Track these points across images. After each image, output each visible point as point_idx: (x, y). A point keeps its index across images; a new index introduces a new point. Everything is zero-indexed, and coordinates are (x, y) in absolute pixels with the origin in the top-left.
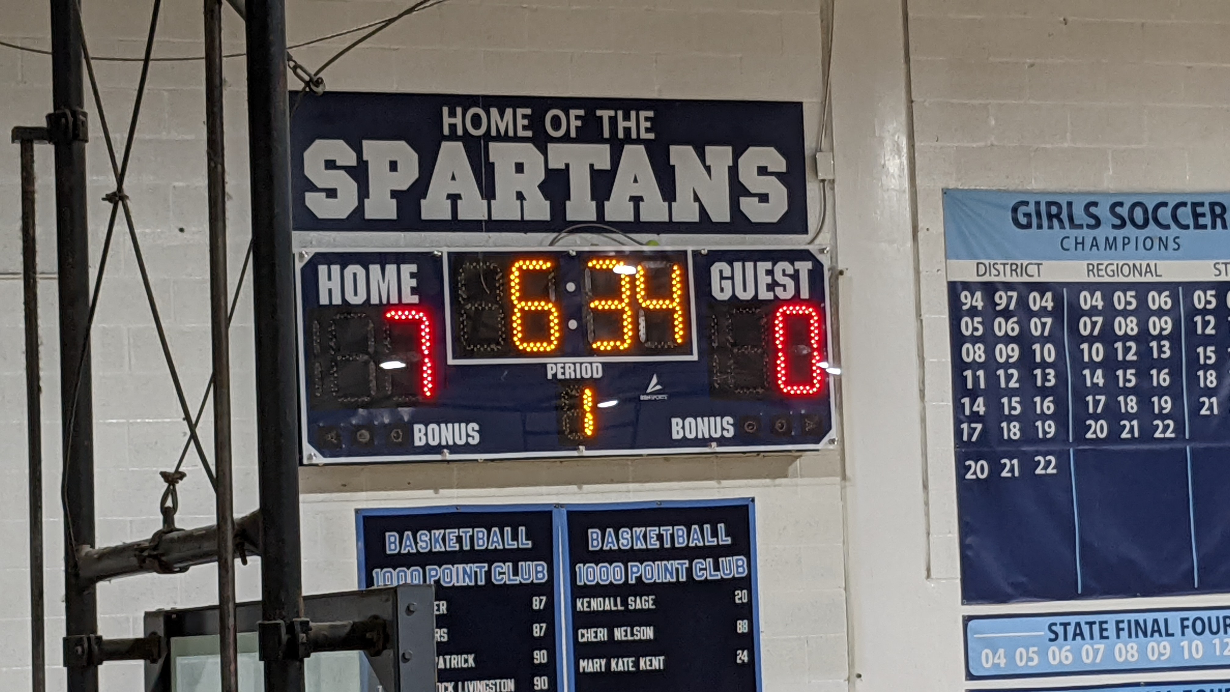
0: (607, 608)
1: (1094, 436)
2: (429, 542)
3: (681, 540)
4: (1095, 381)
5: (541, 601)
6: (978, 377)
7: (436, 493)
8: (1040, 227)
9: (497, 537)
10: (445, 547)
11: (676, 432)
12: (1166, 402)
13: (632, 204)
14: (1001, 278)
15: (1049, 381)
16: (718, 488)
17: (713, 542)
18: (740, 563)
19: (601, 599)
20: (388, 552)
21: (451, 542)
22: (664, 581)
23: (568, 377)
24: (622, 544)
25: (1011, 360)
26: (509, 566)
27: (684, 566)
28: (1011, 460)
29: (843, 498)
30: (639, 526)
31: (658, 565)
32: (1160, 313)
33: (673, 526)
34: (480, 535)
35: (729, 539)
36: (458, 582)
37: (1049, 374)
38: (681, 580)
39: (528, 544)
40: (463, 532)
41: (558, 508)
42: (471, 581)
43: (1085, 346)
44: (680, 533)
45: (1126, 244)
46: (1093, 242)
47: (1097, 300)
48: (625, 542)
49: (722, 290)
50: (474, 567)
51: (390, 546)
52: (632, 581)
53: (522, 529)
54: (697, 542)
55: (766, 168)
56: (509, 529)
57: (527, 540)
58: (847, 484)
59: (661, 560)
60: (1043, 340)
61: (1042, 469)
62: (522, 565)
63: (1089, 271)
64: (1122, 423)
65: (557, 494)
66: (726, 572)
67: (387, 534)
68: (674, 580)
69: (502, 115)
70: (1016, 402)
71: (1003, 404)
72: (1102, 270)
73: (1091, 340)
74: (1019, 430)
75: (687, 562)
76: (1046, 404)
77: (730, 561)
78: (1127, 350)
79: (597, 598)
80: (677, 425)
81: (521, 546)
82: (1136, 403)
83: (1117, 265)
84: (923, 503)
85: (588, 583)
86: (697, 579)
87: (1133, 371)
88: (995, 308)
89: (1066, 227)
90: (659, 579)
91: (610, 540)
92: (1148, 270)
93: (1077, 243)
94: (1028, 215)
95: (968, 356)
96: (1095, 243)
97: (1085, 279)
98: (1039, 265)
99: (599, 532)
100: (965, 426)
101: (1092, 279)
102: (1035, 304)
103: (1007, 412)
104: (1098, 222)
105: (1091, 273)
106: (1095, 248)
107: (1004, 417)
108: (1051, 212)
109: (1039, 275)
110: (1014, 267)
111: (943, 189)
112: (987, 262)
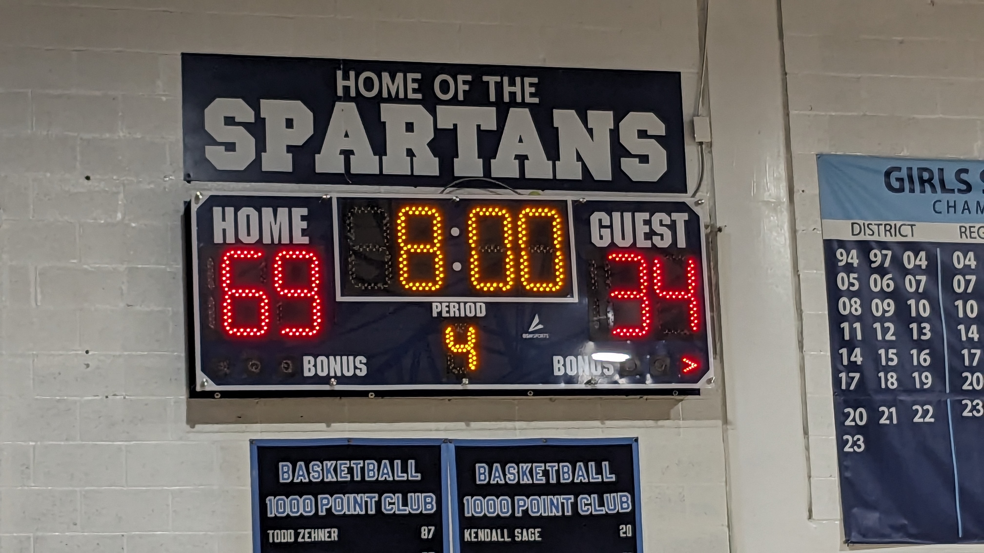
0: (494, 539)
1: (970, 388)
2: (321, 472)
3: (566, 476)
4: (970, 335)
5: (429, 531)
6: (856, 328)
7: (328, 426)
8: (912, 191)
9: (387, 469)
10: (337, 478)
11: (557, 369)
13: (517, 161)
14: (875, 238)
15: (925, 334)
16: (603, 428)
17: (598, 478)
18: (624, 499)
19: (489, 531)
20: (281, 481)
21: (343, 473)
22: (550, 514)
23: (452, 315)
24: (509, 478)
25: (887, 315)
26: (398, 497)
27: (569, 501)
28: (889, 408)
30: (525, 463)
31: (544, 499)
33: (559, 462)
34: (371, 467)
35: (613, 476)
36: (349, 510)
37: (925, 328)
38: (566, 514)
40: (354, 464)
41: (447, 442)
42: (362, 511)
43: (959, 303)
44: (566, 469)
46: (965, 204)
47: (969, 260)
48: (512, 477)
49: (601, 238)
50: (365, 497)
51: (283, 476)
52: (519, 514)
53: (411, 463)
54: (582, 478)
55: (646, 131)
56: (399, 462)
57: (416, 472)
58: (728, 427)
59: (547, 495)
60: (919, 296)
61: (920, 417)
62: (411, 496)
63: (961, 233)
65: (446, 430)
66: (611, 508)
67: (281, 464)
68: (560, 514)
69: (393, 79)
70: (892, 353)
71: (881, 354)
72: (974, 232)
73: (965, 297)
74: (896, 380)
75: (572, 497)
76: (922, 357)
77: (614, 497)
79: (485, 528)
80: (559, 362)
81: (410, 478)
84: (804, 448)
85: (476, 515)
86: (582, 513)
88: (870, 266)
89: (937, 190)
90: (545, 512)
91: (497, 475)
93: (949, 207)
94: (901, 180)
95: (845, 309)
96: (966, 207)
97: (959, 240)
98: (912, 226)
99: (487, 467)
100: (843, 375)
101: (965, 240)
102: (909, 263)
103: (884, 363)
104: (969, 188)
105: (963, 235)
106: (967, 211)
107: (881, 369)
108: (922, 177)
109: (912, 236)
110: (888, 228)
111: (817, 155)
112: (861, 222)
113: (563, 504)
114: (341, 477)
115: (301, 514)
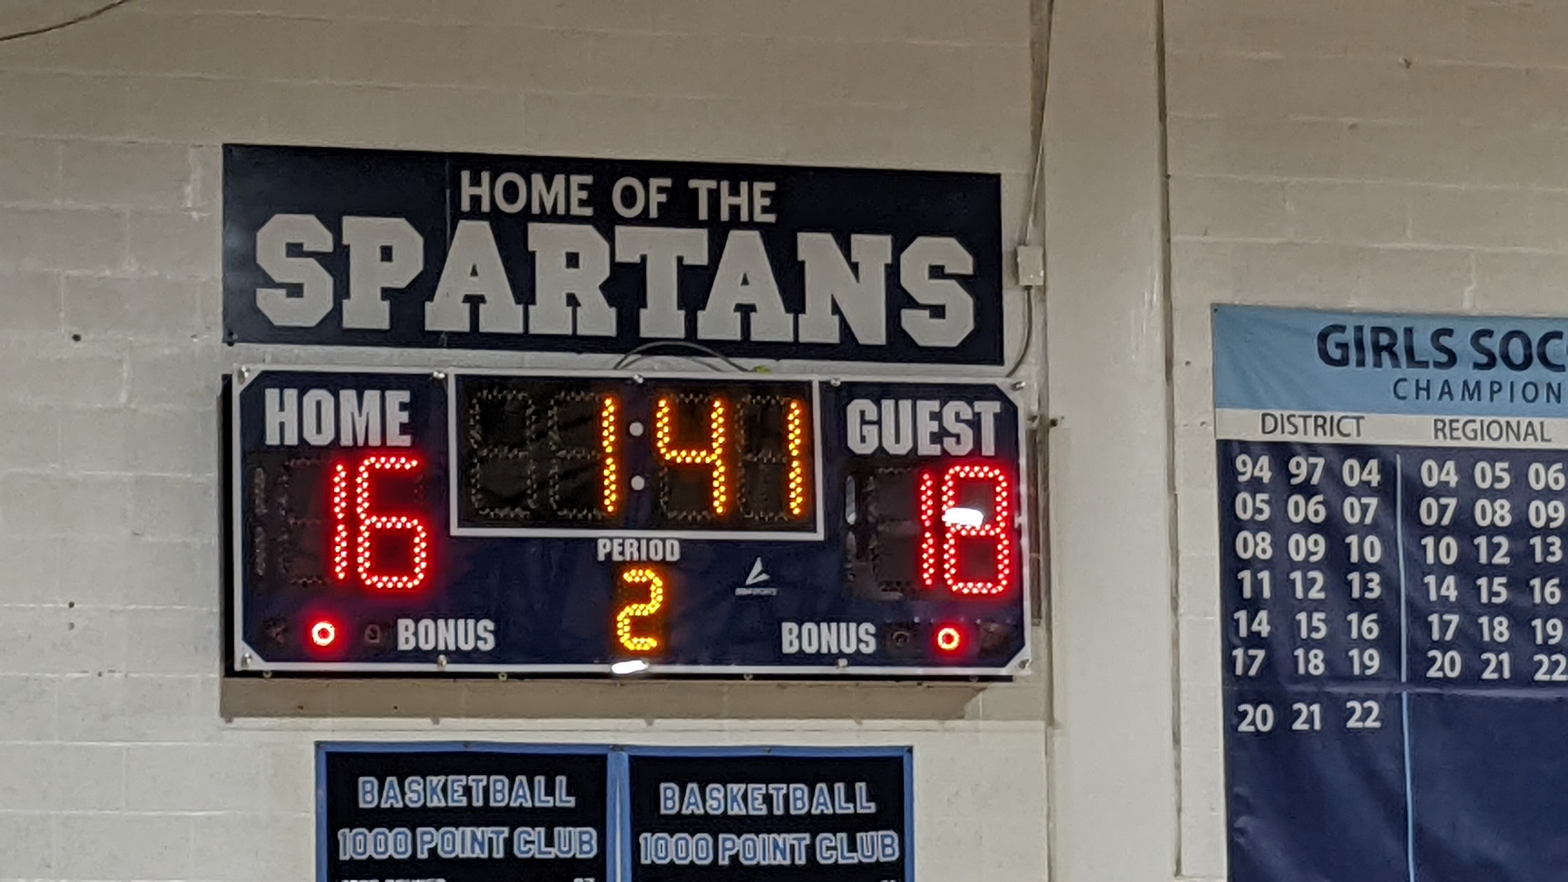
1: (1440, 674)
2: (422, 793)
3: (799, 804)
4: (1444, 592)
6: (1262, 580)
7: (435, 722)
8: (1361, 363)
9: (524, 791)
10: (446, 801)
11: (788, 644)
12: (1554, 627)
13: (738, 314)
14: (1300, 438)
15: (1372, 590)
16: (859, 731)
17: (848, 808)
18: (888, 841)
20: (362, 805)
21: (456, 795)
22: (773, 863)
23: (628, 558)
24: (711, 806)
25: (1314, 559)
27: (803, 843)
28: (1309, 705)
29: (1049, 752)
31: (764, 840)
32: (1548, 495)
33: (788, 782)
34: (499, 786)
35: (873, 805)
36: (463, 852)
37: (1371, 580)
38: (797, 862)
39: (569, 802)
40: (473, 780)
41: (615, 751)
42: (483, 852)
43: (1429, 541)
44: (799, 794)
45: (1496, 392)
46: (1443, 388)
47: (1448, 473)
48: (715, 804)
49: (863, 439)
50: (489, 831)
51: (364, 798)
52: (724, 861)
53: (561, 781)
54: (823, 807)
55: (942, 267)
56: (542, 778)
57: (569, 794)
58: (1055, 731)
59: (769, 832)
60: (1363, 530)
61: (1357, 721)
62: (559, 832)
63: (1437, 430)
64: (1485, 656)
65: (615, 731)
66: (866, 854)
67: (361, 779)
69: (549, 184)
70: (1319, 620)
71: (1300, 621)
72: (1457, 429)
73: (1438, 532)
74: (1323, 660)
75: (807, 836)
76: (1366, 624)
77: (872, 837)
78: (1494, 549)
80: (791, 631)
81: (558, 804)
82: (1508, 628)
83: (1482, 422)
84: (1173, 766)
85: (658, 862)
86: (822, 862)
87: (1503, 580)
88: (1289, 481)
89: (1401, 362)
90: (764, 859)
91: (692, 800)
92: (1530, 431)
93: (1418, 389)
94: (1343, 346)
95: (1245, 549)
96: (1447, 390)
97: (1431, 441)
98: (1358, 419)
99: (677, 789)
100: (1239, 653)
101: (1442, 442)
102: (1352, 476)
103: (1304, 634)
104: (1452, 359)
105: (1440, 434)
106: (1446, 397)
107: (1299, 642)
108: (1378, 342)
109: (1359, 434)
110: (1320, 421)
111: (1212, 305)
112: (1277, 414)
113: (792, 847)
114: (453, 801)
115: (391, 857)
